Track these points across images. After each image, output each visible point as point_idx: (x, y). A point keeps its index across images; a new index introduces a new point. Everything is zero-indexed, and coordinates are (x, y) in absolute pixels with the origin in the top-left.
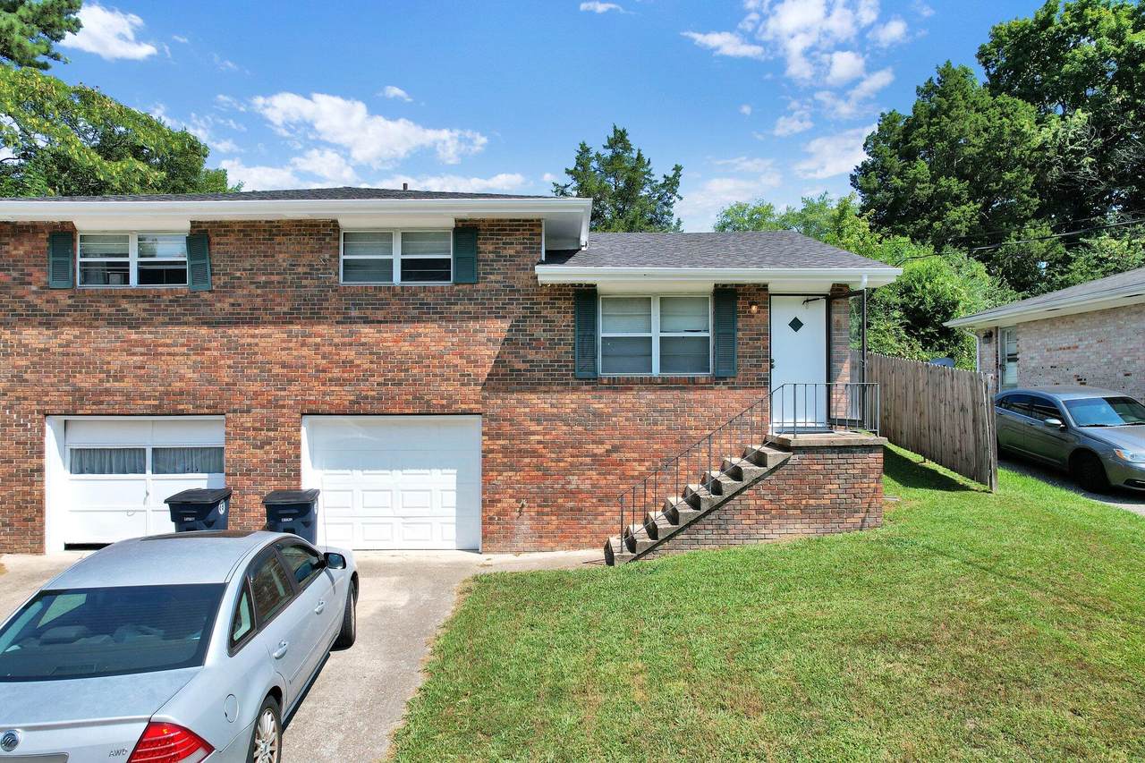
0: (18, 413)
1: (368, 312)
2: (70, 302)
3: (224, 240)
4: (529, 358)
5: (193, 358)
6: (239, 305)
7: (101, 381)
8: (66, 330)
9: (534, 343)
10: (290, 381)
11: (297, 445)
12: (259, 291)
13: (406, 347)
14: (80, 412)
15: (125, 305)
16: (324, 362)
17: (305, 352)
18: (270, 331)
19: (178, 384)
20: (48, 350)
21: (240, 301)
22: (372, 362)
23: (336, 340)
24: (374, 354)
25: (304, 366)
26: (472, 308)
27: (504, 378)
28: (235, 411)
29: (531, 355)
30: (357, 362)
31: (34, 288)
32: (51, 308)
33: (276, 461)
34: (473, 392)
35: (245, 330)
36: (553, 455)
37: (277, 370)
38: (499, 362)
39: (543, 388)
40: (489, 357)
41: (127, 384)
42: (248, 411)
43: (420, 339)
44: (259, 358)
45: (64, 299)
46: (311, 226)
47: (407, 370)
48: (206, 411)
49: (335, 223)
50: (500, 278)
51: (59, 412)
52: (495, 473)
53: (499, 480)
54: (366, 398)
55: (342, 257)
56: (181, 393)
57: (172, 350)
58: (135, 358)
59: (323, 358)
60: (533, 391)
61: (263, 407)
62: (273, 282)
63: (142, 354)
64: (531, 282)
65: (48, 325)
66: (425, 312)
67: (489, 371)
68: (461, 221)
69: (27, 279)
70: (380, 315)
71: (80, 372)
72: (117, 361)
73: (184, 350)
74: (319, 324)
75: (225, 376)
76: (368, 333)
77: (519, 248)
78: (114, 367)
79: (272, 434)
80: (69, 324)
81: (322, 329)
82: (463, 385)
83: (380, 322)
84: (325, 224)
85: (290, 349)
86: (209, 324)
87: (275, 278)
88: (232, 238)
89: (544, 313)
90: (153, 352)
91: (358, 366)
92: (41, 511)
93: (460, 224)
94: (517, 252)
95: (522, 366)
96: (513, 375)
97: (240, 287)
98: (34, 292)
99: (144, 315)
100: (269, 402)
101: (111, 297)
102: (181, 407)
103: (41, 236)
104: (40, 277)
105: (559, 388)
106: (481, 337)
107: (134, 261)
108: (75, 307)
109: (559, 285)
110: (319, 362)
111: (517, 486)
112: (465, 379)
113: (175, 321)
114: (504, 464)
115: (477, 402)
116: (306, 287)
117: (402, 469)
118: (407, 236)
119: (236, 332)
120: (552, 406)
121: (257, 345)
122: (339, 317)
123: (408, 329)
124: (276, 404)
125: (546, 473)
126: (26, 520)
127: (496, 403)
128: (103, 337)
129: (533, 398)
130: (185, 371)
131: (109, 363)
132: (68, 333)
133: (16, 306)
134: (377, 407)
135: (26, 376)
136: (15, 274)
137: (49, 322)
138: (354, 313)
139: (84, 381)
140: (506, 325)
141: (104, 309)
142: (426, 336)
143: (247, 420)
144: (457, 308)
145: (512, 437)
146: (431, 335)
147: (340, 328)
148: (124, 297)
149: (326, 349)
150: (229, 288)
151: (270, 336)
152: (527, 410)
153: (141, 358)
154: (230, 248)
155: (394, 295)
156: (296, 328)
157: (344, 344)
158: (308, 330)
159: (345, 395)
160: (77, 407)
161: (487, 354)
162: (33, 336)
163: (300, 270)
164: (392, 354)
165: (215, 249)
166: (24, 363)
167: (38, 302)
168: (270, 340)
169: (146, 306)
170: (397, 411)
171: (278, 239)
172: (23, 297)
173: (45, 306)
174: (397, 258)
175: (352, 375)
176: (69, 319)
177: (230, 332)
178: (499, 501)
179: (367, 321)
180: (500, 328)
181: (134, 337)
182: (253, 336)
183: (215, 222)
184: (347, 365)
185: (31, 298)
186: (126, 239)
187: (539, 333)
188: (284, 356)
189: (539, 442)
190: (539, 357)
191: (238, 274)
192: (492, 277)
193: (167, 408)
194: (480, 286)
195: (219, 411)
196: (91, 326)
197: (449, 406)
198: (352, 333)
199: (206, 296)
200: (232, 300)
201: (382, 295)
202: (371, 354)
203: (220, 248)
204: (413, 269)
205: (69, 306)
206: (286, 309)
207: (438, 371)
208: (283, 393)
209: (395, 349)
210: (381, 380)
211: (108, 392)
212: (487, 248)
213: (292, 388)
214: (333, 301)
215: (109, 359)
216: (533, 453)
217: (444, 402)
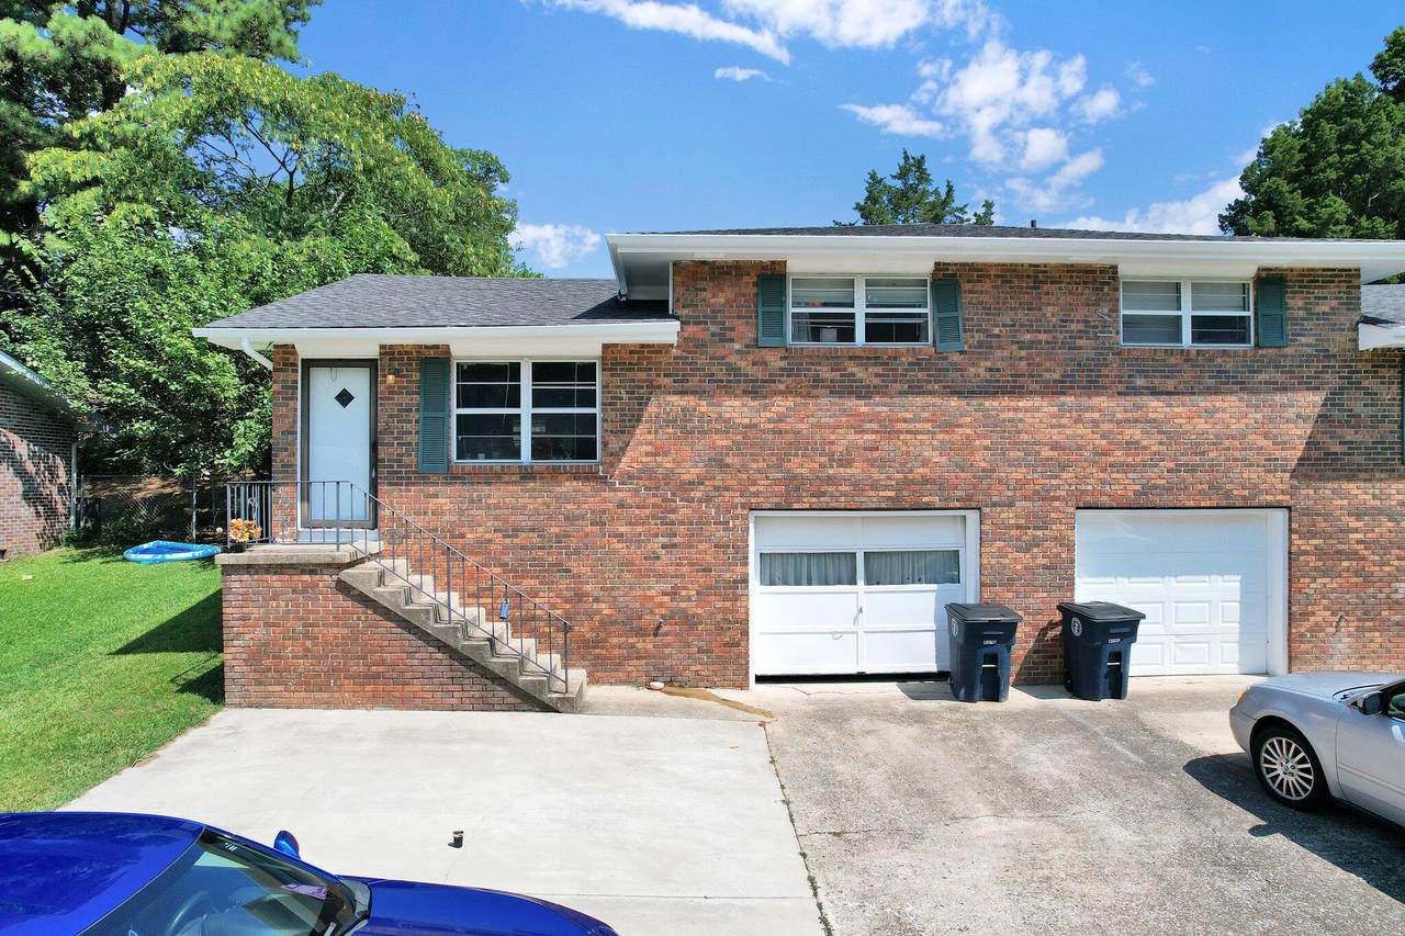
0: (718, 508)
1: (1157, 381)
2: (783, 364)
3: (978, 287)
4: (1349, 438)
5: (940, 436)
6: (998, 370)
7: (822, 466)
8: (778, 400)
9: (1353, 421)
10: (1063, 467)
11: (1071, 549)
12: (1023, 353)
13: (1201, 425)
14: (796, 506)
15: (853, 368)
16: (1104, 442)
17: (1080, 430)
18: (1037, 404)
19: (921, 470)
20: (755, 426)
21: (999, 365)
22: (1161, 444)
23: (1119, 416)
24: (1164, 433)
25: (1080, 448)
26: (1279, 377)
27: (1319, 464)
28: (994, 505)
29: (1350, 435)
30: (1145, 443)
31: (737, 346)
32: (757, 372)
33: (1045, 567)
34: (1281, 480)
35: (1006, 401)
36: (1377, 558)
37: (1046, 452)
38: (1312, 443)
39: (1362, 475)
40: (1300, 437)
41: (855, 470)
42: (1011, 505)
43: (1218, 415)
44: (1024, 437)
45: (775, 361)
46: (1086, 272)
47: (1203, 453)
48: (958, 504)
49: (1114, 268)
50: (1311, 340)
51: (769, 506)
52: (1307, 580)
53: (1313, 586)
54: (1155, 487)
55: (1123, 312)
56: (925, 481)
57: (911, 426)
58: (866, 437)
59: (1103, 437)
60: (1351, 479)
61: (1026, 498)
62: (1040, 342)
63: (875, 432)
64: (1350, 345)
65: (754, 393)
66: (1225, 382)
67: (1299, 455)
68: (1264, 270)
69: (729, 334)
70: (1170, 384)
71: (796, 455)
72: (843, 440)
73: (928, 426)
74: (1097, 395)
75: (981, 460)
76: (1156, 406)
77: (1334, 303)
78: (839, 448)
79: (1039, 533)
80: (781, 393)
81: (1100, 401)
82: (1269, 471)
83: (1169, 393)
84: (1103, 271)
85: (1061, 426)
86: (958, 393)
87: (1043, 337)
88: (987, 286)
89: (1365, 383)
90: (888, 430)
91: (1145, 448)
92: (745, 633)
93: (1264, 274)
94: (1332, 309)
95: (1337, 448)
96: (1327, 459)
97: (1000, 347)
98: (738, 352)
99: (877, 381)
100: (1036, 492)
101: (833, 358)
102: (925, 499)
103: (746, 279)
104: (745, 331)
105: (1383, 475)
106: (1291, 413)
107: (860, 312)
108: (789, 372)
109: (1383, 349)
110: (1097, 442)
111: (1333, 596)
112: (1271, 464)
113: (915, 389)
114: (1316, 569)
115: (1283, 492)
116: (1080, 348)
117: (1176, 576)
118: (1197, 287)
119: (995, 403)
120: (1374, 497)
121: (1021, 421)
122: (1121, 387)
123: (1203, 402)
124: (1045, 496)
125: (1368, 579)
126: (726, 645)
127: (1308, 494)
128: (824, 409)
129: (1351, 487)
130: (931, 454)
131: (833, 443)
132: (780, 405)
133: (714, 369)
134: (1168, 499)
135: (728, 460)
136: (713, 328)
137: (755, 390)
138: (1140, 382)
139: (800, 467)
140: (1317, 398)
141: (826, 373)
142: (1224, 411)
143: (1008, 516)
144: (1262, 377)
145: (1327, 536)
146: (1231, 411)
147: (1121, 400)
148: (851, 358)
149: (1105, 427)
150: (986, 347)
151: (1038, 409)
152: (1345, 502)
153: (874, 437)
154: (985, 298)
155: (1187, 361)
156: (1069, 400)
157: (1127, 421)
158: (1085, 401)
159: (1127, 484)
160: (792, 498)
161: (1297, 435)
162: (736, 408)
163: (1073, 326)
164: (1186, 432)
165: (965, 299)
166: (725, 443)
167: (742, 364)
168: (1036, 414)
169: (879, 370)
170: (1192, 503)
171: (1045, 287)
172: (723, 358)
173: (751, 370)
174: (1187, 313)
175: (1138, 459)
176: (782, 387)
177: (987, 404)
178: (1313, 614)
179: (1154, 392)
180: (1312, 401)
181: (864, 409)
182: (1016, 410)
183: (965, 264)
184: (1132, 445)
185: (733, 359)
186: (851, 283)
187: (1359, 408)
188: (1055, 435)
189: (1359, 542)
190: (1359, 438)
191: (996, 331)
192: (1303, 340)
193: (906, 501)
194: (1288, 351)
195: (974, 505)
196: (808, 395)
197: (1252, 497)
198: (1138, 408)
199: (956, 358)
200: (988, 364)
201: (1172, 360)
202: (1159, 432)
203: (971, 299)
204: (1207, 328)
205: (782, 369)
206: (1056, 376)
207: (1238, 454)
208: (1053, 482)
209: (1188, 427)
210: (1172, 465)
211: (830, 480)
212: (1296, 303)
213: (1065, 475)
214: (1114, 367)
215: (833, 437)
216: (1353, 555)
217: (1246, 493)
